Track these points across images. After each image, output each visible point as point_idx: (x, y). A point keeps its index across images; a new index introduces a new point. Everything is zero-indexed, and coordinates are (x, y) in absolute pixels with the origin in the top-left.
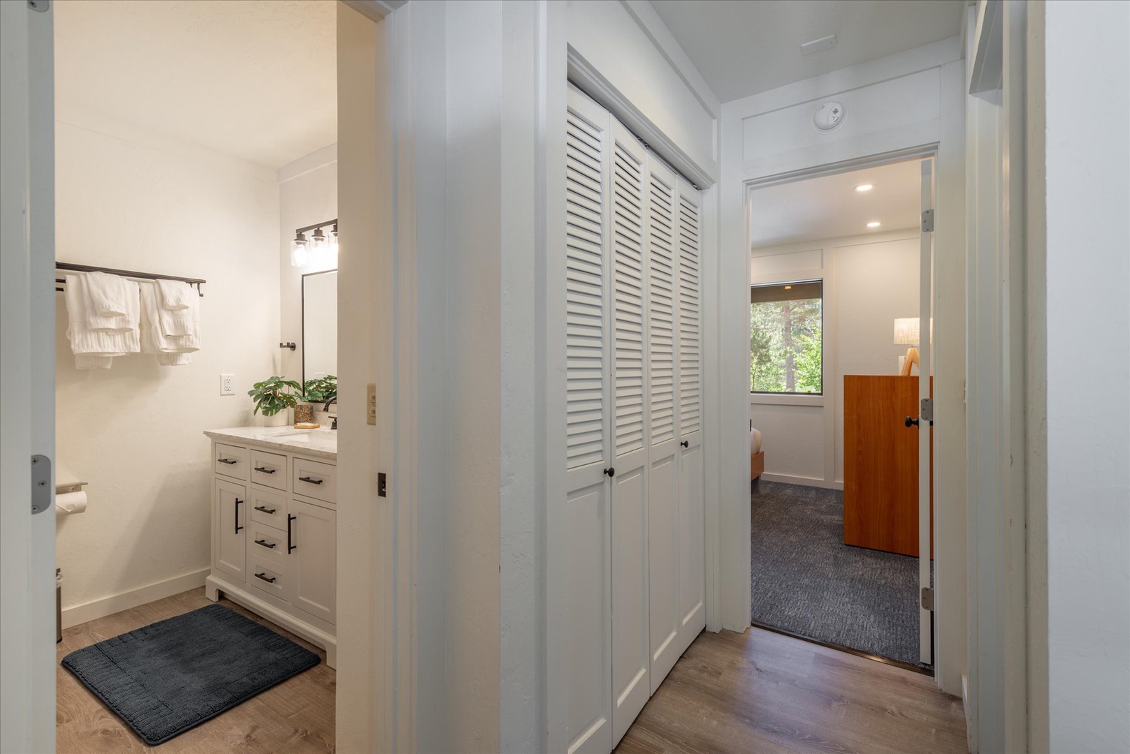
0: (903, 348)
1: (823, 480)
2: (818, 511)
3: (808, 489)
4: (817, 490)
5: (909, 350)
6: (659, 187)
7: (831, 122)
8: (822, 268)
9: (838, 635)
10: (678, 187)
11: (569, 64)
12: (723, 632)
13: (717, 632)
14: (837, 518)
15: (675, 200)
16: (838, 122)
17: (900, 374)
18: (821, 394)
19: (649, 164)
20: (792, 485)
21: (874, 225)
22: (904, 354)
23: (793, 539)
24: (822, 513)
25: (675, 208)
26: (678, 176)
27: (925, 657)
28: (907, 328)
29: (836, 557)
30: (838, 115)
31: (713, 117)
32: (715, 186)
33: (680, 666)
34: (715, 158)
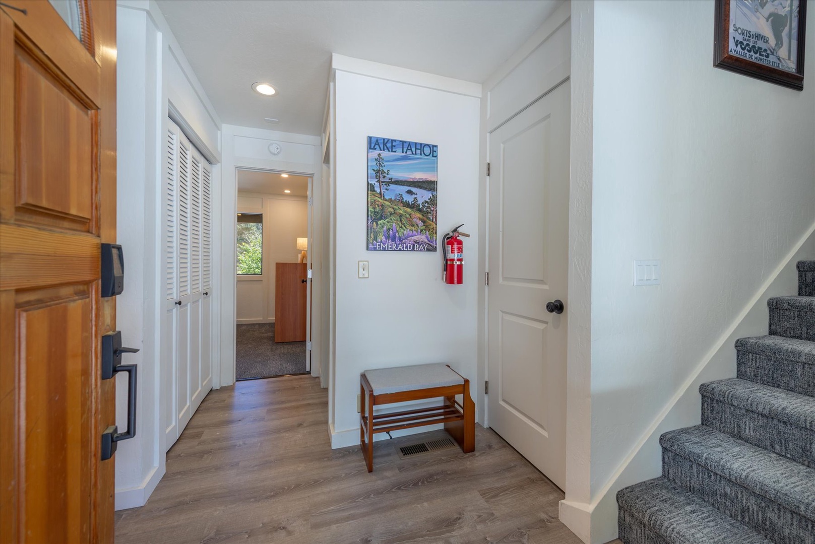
0: (300, 251)
1: (262, 319)
2: (261, 333)
3: (254, 325)
4: (259, 324)
5: (303, 252)
6: (195, 163)
7: (276, 152)
8: (262, 208)
9: (276, 373)
10: (202, 163)
11: (169, 109)
12: (222, 388)
13: (219, 388)
14: (270, 334)
15: (201, 169)
16: (279, 153)
17: (299, 262)
18: (261, 274)
19: (191, 152)
20: (245, 324)
21: (287, 191)
22: (301, 254)
23: (250, 346)
24: (263, 333)
25: (201, 173)
26: (202, 157)
27: (308, 369)
28: (302, 242)
29: (271, 348)
30: (279, 150)
31: (219, 129)
32: (219, 164)
33: (202, 405)
34: (219, 150)
